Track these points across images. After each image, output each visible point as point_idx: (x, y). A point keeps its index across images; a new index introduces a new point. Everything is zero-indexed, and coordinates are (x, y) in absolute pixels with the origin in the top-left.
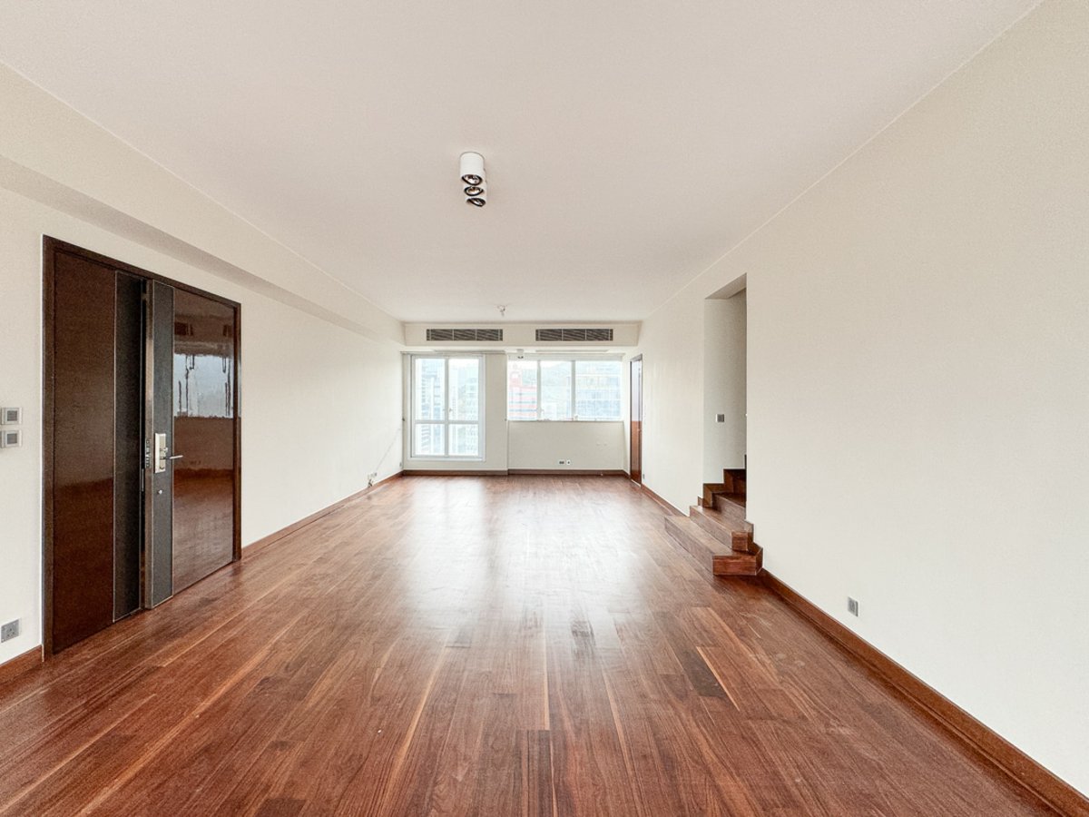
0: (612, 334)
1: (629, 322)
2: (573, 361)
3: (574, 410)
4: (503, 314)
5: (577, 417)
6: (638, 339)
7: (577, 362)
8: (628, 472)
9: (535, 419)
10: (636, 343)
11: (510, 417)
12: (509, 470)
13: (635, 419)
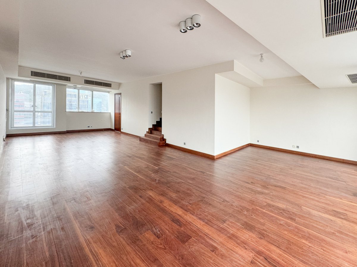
0: (111, 85)
1: (117, 83)
2: (92, 91)
3: (92, 108)
4: (81, 74)
5: (94, 111)
6: (119, 88)
7: (94, 92)
8: (114, 129)
9: (77, 111)
10: (118, 89)
11: (67, 110)
12: (67, 131)
13: (117, 111)
